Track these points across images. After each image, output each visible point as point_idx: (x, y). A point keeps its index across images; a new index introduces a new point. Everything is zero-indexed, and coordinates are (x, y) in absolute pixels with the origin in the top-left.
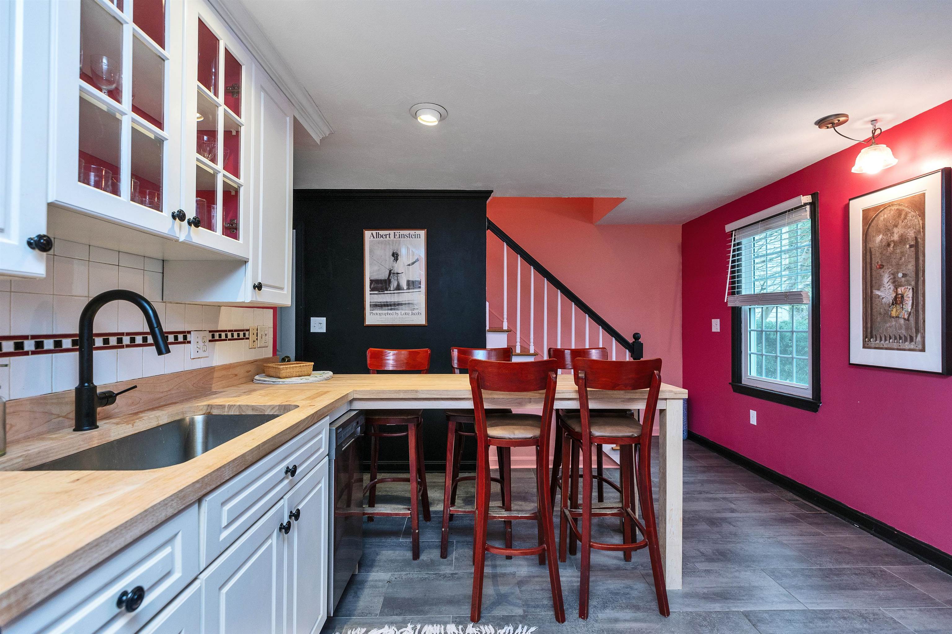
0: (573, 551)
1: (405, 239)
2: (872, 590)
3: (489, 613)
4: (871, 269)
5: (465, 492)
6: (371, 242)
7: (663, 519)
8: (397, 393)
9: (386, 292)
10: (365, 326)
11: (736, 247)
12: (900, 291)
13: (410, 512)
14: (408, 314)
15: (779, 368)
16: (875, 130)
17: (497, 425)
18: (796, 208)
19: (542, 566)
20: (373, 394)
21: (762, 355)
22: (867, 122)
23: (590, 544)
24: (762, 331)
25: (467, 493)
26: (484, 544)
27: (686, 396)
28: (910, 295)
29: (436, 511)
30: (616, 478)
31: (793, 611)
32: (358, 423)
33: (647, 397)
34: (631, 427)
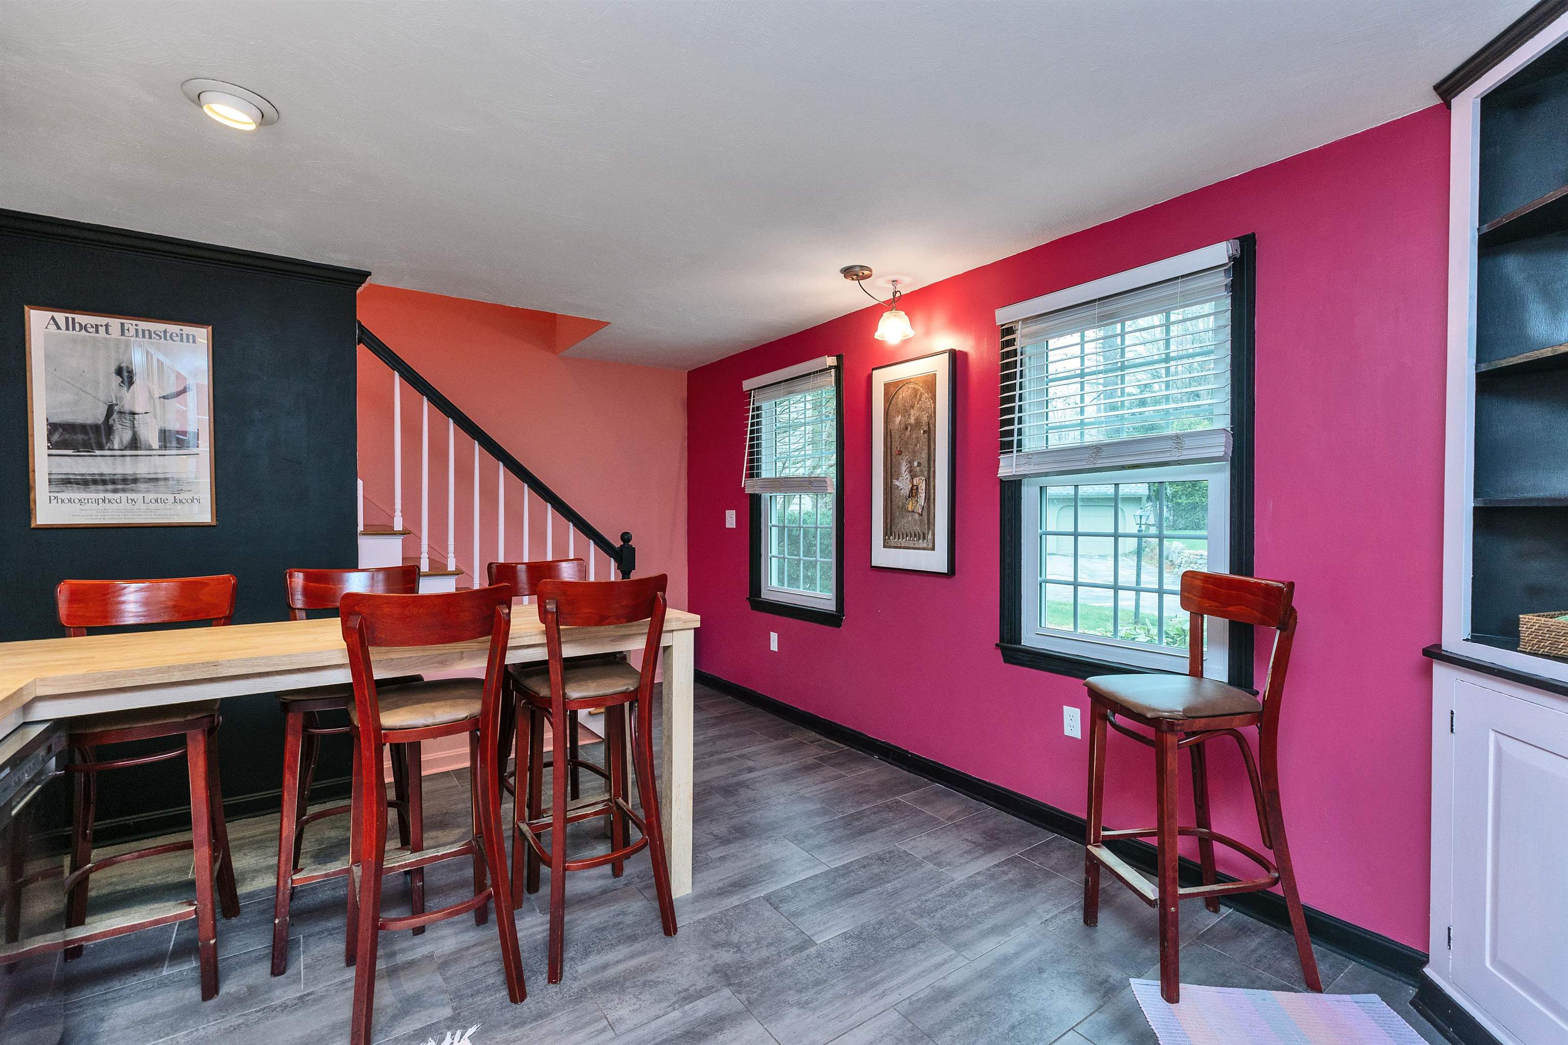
0: (533, 887)
1: (153, 340)
2: (889, 826)
3: (386, 1036)
4: (891, 455)
5: (317, 841)
6: (47, 337)
7: (668, 802)
8: (162, 673)
9: (98, 452)
10: (34, 529)
11: (755, 413)
12: (916, 481)
13: (193, 908)
14: (164, 502)
15: (802, 574)
16: (896, 292)
17: (398, 706)
18: (821, 371)
19: (482, 926)
20: (95, 681)
21: (784, 558)
22: (888, 281)
23: (564, 867)
24: (784, 527)
25: (320, 842)
26: (375, 919)
27: (698, 625)
28: (924, 487)
29: (249, 893)
30: (598, 757)
31: (816, 876)
32: (49, 749)
33: (647, 631)
34: (625, 678)
